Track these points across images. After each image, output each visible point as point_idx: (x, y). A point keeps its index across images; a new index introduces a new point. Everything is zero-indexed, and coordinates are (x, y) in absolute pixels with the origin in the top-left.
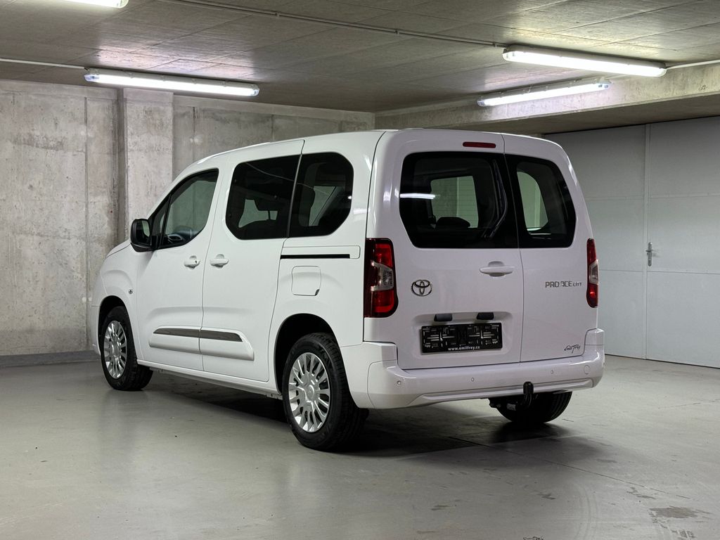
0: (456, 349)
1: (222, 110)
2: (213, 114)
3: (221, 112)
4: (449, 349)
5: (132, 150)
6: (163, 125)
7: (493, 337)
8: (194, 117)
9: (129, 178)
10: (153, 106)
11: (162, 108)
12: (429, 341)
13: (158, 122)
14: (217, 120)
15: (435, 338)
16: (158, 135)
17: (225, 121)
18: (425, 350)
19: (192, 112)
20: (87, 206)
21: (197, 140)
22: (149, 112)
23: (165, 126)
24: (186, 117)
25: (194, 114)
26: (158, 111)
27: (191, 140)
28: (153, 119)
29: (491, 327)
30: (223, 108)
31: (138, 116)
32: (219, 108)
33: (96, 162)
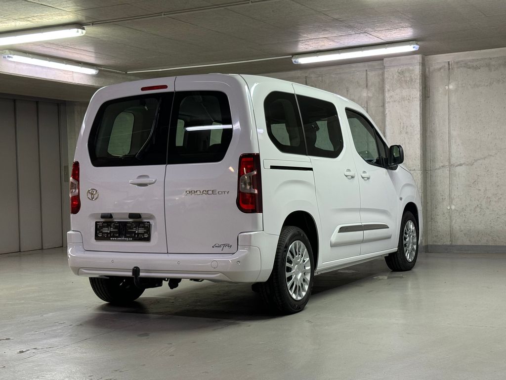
0: (116, 239)
1: (473, 60)
2: (466, 64)
3: (473, 61)
4: (111, 239)
5: (389, 102)
6: (412, 80)
7: (145, 233)
8: (449, 69)
9: (387, 122)
10: (405, 67)
11: (411, 68)
12: (101, 232)
13: (408, 79)
14: (470, 68)
15: (106, 230)
16: (409, 88)
17: (476, 68)
18: (97, 238)
19: (447, 65)
20: (368, 144)
21: (451, 87)
22: (402, 73)
23: (414, 81)
24: (442, 70)
25: (449, 67)
26: (409, 70)
27: (447, 87)
28: (404, 76)
29: (144, 224)
30: (474, 58)
31: (393, 77)
32: (470, 58)
33: (374, 113)
